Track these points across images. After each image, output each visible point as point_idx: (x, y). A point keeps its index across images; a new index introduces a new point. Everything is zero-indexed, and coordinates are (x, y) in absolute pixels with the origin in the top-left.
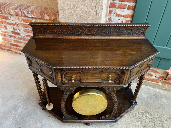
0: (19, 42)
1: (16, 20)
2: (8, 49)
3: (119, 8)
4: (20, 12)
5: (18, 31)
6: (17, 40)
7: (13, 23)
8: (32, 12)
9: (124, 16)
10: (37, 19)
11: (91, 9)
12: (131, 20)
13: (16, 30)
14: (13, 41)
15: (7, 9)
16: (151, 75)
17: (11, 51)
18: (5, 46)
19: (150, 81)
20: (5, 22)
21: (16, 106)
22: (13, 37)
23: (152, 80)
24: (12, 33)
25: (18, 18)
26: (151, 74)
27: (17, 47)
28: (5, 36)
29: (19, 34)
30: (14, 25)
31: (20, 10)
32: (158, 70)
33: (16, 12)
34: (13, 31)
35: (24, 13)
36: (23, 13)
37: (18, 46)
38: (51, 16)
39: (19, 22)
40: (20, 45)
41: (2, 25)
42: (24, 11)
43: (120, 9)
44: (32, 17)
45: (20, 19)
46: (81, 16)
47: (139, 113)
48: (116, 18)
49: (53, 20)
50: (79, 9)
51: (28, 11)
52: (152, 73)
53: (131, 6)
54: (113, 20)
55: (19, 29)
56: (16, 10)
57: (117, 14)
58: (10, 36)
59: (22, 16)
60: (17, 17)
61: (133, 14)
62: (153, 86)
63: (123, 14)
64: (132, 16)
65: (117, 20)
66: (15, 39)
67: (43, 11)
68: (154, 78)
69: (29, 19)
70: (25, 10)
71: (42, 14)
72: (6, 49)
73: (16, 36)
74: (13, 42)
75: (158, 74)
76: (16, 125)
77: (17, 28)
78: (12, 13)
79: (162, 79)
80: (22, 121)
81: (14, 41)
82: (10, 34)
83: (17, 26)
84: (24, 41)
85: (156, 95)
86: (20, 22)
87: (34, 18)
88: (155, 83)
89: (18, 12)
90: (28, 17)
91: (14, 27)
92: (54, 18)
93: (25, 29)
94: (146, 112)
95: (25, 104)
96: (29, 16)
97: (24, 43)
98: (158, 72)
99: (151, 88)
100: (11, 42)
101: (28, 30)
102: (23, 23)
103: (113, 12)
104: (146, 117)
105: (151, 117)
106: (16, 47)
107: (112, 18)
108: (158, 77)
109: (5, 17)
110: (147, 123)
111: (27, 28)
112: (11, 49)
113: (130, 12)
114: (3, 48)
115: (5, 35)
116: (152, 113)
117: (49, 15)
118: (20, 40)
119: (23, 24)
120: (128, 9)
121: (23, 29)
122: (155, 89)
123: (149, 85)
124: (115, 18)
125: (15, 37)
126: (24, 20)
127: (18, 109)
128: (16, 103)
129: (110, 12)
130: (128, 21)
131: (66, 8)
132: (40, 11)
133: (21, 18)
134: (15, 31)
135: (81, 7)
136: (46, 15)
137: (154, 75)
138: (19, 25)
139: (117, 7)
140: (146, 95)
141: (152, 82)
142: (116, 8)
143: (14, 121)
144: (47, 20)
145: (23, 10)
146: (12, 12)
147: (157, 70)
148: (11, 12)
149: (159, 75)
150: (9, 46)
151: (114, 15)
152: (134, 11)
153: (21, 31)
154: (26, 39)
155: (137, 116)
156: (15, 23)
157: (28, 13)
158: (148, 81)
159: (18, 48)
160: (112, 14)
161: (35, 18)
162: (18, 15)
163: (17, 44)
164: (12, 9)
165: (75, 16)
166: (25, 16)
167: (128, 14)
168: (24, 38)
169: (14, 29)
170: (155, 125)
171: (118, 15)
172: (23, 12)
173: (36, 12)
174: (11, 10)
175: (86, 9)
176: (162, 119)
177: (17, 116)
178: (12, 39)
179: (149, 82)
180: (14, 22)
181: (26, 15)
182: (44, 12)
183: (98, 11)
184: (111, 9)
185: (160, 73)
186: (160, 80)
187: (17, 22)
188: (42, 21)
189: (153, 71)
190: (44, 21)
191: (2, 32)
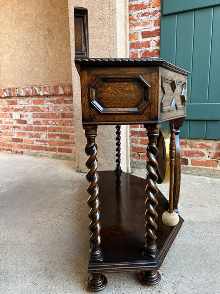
0: (24, 134)
1: (26, 103)
2: (8, 148)
4: (31, 91)
5: (24, 119)
6: (22, 131)
8: (45, 88)
13: (23, 116)
14: (16, 134)
15: (18, 90)
16: (202, 155)
17: (10, 150)
18: (4, 145)
19: (203, 165)
20: (12, 108)
22: (17, 129)
23: (206, 163)
24: (18, 123)
25: (28, 101)
26: (202, 153)
28: (7, 129)
29: (25, 122)
30: (21, 111)
31: (32, 88)
32: (209, 143)
33: (27, 91)
34: (19, 119)
35: (35, 90)
36: (34, 92)
37: (21, 141)
38: (66, 88)
39: (28, 106)
40: (24, 138)
41: (7, 114)
42: (36, 88)
44: (44, 95)
49: (68, 94)
51: (40, 88)
52: (203, 151)
55: (26, 116)
56: (27, 89)
58: (14, 127)
59: (32, 96)
60: (27, 99)
62: (210, 175)
66: (20, 131)
68: (208, 159)
71: (55, 87)
72: (4, 149)
73: (21, 126)
74: (16, 137)
75: (211, 151)
77: (25, 114)
78: (22, 94)
79: (219, 158)
81: (18, 133)
82: (14, 125)
83: (26, 111)
84: (29, 131)
86: (30, 105)
87: (46, 96)
88: (212, 168)
89: (29, 91)
90: (39, 96)
91: (21, 113)
92: (69, 90)
93: (34, 114)
96: (41, 93)
97: (29, 135)
98: (210, 147)
100: (13, 137)
101: (37, 114)
102: (33, 105)
106: (18, 143)
108: (212, 155)
109: (13, 102)
111: (36, 112)
112: (11, 148)
114: (1, 147)
115: (9, 126)
117: (63, 88)
118: (25, 131)
119: (33, 107)
121: (31, 114)
122: (215, 179)
123: (205, 175)
125: (19, 128)
133: (31, 99)
134: (22, 119)
136: (60, 88)
137: (205, 153)
138: (28, 109)
144: (61, 95)
146: (23, 92)
147: (208, 145)
148: (21, 93)
149: (213, 152)
150: (9, 143)
153: (29, 117)
154: (33, 127)
156: (24, 107)
157: (40, 90)
158: (200, 167)
159: (21, 143)
161: (48, 96)
162: (29, 96)
166: (36, 95)
168: (30, 127)
169: (20, 116)
173: (49, 87)
174: (22, 90)
178: (16, 131)
179: (203, 167)
180: (21, 107)
181: (38, 93)
182: (59, 85)
185: (213, 149)
186: (217, 162)
187: (26, 106)
188: (55, 99)
189: (202, 146)
190: (58, 98)
191: (6, 123)
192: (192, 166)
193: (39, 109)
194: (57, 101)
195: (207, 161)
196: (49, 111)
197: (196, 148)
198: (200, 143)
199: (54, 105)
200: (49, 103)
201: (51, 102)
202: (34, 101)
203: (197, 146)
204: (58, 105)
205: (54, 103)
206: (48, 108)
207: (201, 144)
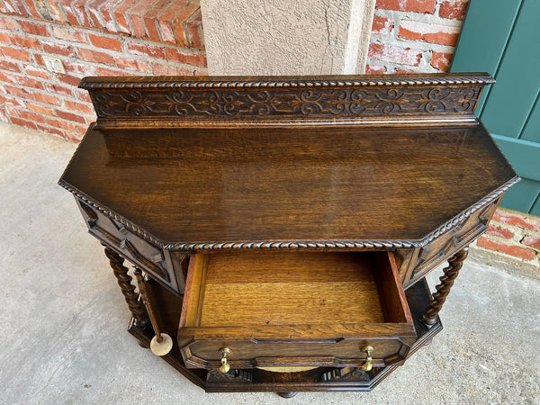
0: (84, 108)
1: (71, 37)
2: (52, 127)
3: (408, 9)
4: (82, 15)
5: (76, 74)
6: (78, 101)
7: (62, 47)
8: (119, 16)
9: (425, 38)
10: (135, 37)
11: (309, 22)
12: (450, 52)
13: (72, 69)
14: (63, 104)
15: (41, 3)
16: (508, 235)
17: (59, 133)
18: (40, 119)
19: (503, 251)
20: (37, 43)
21: (75, 317)
22: (63, 92)
23: (511, 250)
24: (59, 78)
25: (77, 33)
26: (509, 232)
27: (77, 124)
28: (38, 87)
30: (63, 54)
31: (82, 8)
32: (532, 221)
33: (68, 12)
34: (64, 72)
35: (93, 16)
36: (89, 18)
37: (82, 120)
38: (181, 30)
39: (79, 45)
40: (85, 116)
41: (27, 53)
42: (93, 11)
43: (411, 14)
44: (120, 32)
45: (83, 36)
46: (278, 43)
47: (457, 358)
48: (399, 44)
49: (186, 42)
50: (269, 19)
51: (105, 13)
52: (511, 229)
53: (452, 4)
54: (385, 51)
55: (80, 69)
56: (68, 8)
57: (401, 29)
58: (54, 87)
59: (87, 26)
60: (73, 30)
61: (456, 32)
62: (512, 269)
63: (422, 29)
64: (455, 40)
65: (403, 51)
66: (71, 100)
67: (155, 13)
68: (518, 244)
69: (111, 36)
70: (96, 8)
71: (150, 21)
72: (43, 129)
73: (72, 88)
74: (64, 108)
75: (530, 233)
76: (75, 376)
77: (75, 64)
78: (57, 17)
80: (94, 365)
81: (68, 103)
82: (54, 83)
83: (75, 57)
85: (518, 301)
86: (84, 46)
87: (125, 34)
88: (521, 260)
89: (73, 13)
90: (106, 30)
91: (66, 59)
92: (190, 36)
93: (100, 69)
94: (480, 356)
95: (103, 311)
96: (111, 26)
98: (531, 227)
99: (504, 274)
100: (58, 108)
101: (108, 70)
102: (92, 47)
103: (387, 24)
104: (479, 371)
105: (494, 374)
106: (75, 124)
107: (384, 42)
108: (531, 240)
109: (36, 27)
110: (481, 391)
111: (105, 67)
112: (60, 129)
113: (448, 26)
114: (35, 123)
115: (40, 83)
116: (500, 360)
117: (173, 28)
118: (85, 103)
119: (94, 53)
120: (443, 14)
121: (93, 69)
122: (518, 280)
123: (500, 266)
124: (395, 43)
125: (69, 92)
126: (94, 40)
127: (81, 327)
128: (76, 308)
129: (378, 24)
130: (440, 55)
131: (227, 14)
132: (143, 12)
133: (84, 31)
134: (70, 73)
135: (276, 11)
136: (164, 27)
137: (516, 234)
138: (80, 53)
139: (401, 5)
140: (486, 299)
141: (510, 257)
142: (398, 8)
143: (70, 364)
144: (168, 42)
145: (91, 6)
146: (58, 12)
147: (528, 221)
148: (52, 12)
149: (535, 236)
150: (53, 119)
151: (392, 33)
152: (463, 20)
153: (88, 73)
155: (450, 369)
156: (69, 48)
157: (108, 19)
158: (496, 253)
159: (81, 125)
160: (384, 31)
161: (130, 35)
162: (77, 24)
163: (75, 112)
164: (56, 4)
165: (258, 40)
166: (97, 26)
167: (441, 33)
169: (65, 67)
170: (504, 398)
171: (406, 34)
172: (91, 13)
173: (131, 17)
174: (54, 8)
175: (293, 19)
176: (531, 380)
177: (79, 350)
178: (62, 96)
179: (500, 254)
180: (63, 44)
181: (102, 23)
182: (158, 17)
183: (333, 30)
184: (382, 13)
185: (537, 231)
186: (537, 253)
187: (73, 45)
188: (152, 45)
189: (514, 221)
190: (159, 46)
191: (30, 73)
192: (477, 248)
193: (110, 60)
194: (156, 50)
195: (515, 247)
196: (138, 70)
197: (499, 221)
198: (511, 215)
199: (151, 60)
200: (136, 52)
201: (140, 49)
202: (92, 38)
203: (501, 218)
204: (160, 61)
205: (151, 55)
206: (135, 64)
207: (512, 218)
